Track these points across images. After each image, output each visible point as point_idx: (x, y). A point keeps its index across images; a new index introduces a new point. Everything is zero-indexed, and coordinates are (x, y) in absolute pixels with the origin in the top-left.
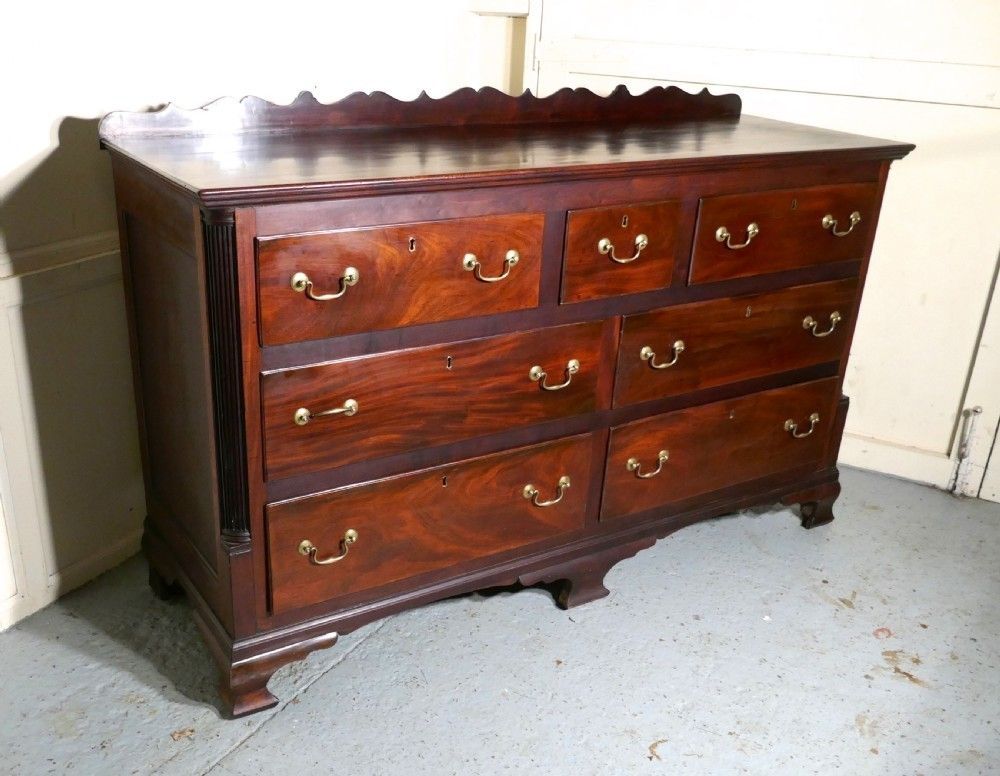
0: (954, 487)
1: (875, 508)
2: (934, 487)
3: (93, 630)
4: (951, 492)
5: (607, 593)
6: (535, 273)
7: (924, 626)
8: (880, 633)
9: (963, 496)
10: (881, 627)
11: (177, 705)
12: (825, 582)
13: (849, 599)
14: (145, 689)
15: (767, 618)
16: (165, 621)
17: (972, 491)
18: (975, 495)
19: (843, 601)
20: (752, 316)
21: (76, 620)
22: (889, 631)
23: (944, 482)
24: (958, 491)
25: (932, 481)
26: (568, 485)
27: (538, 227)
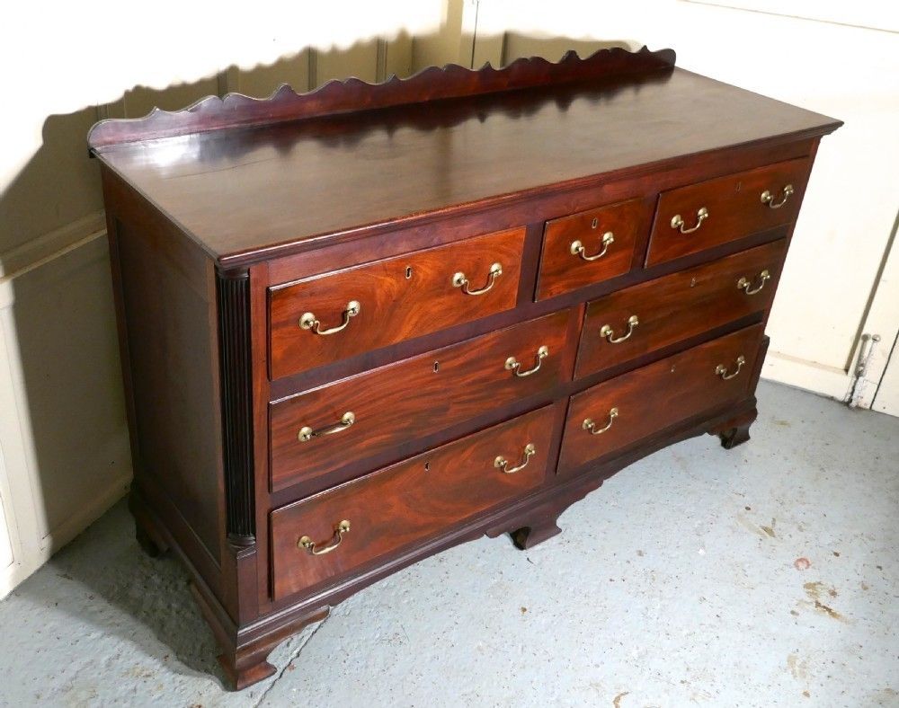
0: (851, 400)
1: (782, 423)
2: (832, 399)
3: (89, 593)
4: (847, 404)
5: (560, 531)
6: (515, 279)
7: (837, 554)
8: (800, 564)
9: (859, 408)
10: (800, 557)
11: (181, 678)
12: (748, 509)
13: (770, 526)
14: (149, 661)
15: (701, 552)
16: (156, 579)
17: (866, 404)
18: (868, 407)
19: (766, 529)
20: (697, 284)
21: (70, 581)
22: (808, 562)
23: (842, 395)
24: (854, 404)
25: (830, 393)
26: (533, 452)
27: (521, 239)
